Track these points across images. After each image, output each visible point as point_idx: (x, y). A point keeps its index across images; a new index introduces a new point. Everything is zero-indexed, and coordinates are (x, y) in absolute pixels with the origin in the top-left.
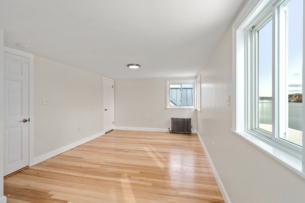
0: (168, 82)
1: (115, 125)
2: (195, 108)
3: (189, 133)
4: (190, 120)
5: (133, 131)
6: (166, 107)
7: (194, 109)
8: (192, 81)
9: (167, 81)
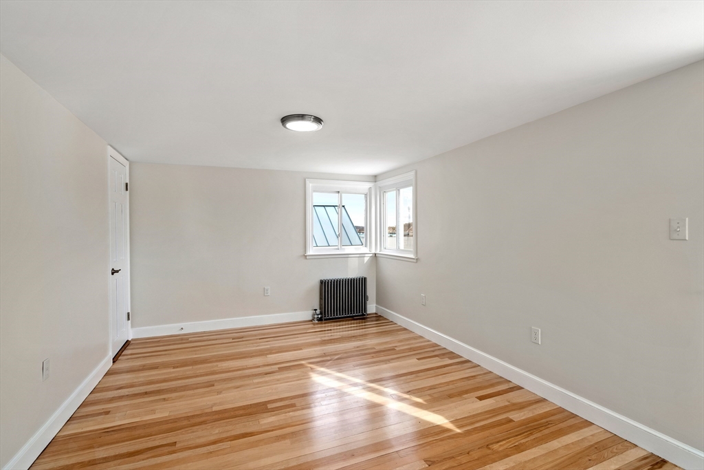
0: (311, 185)
1: (132, 327)
2: (373, 251)
3: (361, 314)
4: (363, 281)
5: (204, 332)
6: (305, 251)
7: (371, 255)
8: (366, 186)
9: (308, 181)
